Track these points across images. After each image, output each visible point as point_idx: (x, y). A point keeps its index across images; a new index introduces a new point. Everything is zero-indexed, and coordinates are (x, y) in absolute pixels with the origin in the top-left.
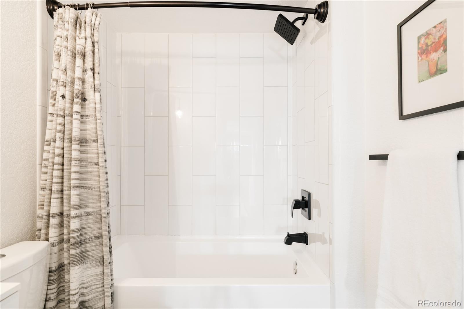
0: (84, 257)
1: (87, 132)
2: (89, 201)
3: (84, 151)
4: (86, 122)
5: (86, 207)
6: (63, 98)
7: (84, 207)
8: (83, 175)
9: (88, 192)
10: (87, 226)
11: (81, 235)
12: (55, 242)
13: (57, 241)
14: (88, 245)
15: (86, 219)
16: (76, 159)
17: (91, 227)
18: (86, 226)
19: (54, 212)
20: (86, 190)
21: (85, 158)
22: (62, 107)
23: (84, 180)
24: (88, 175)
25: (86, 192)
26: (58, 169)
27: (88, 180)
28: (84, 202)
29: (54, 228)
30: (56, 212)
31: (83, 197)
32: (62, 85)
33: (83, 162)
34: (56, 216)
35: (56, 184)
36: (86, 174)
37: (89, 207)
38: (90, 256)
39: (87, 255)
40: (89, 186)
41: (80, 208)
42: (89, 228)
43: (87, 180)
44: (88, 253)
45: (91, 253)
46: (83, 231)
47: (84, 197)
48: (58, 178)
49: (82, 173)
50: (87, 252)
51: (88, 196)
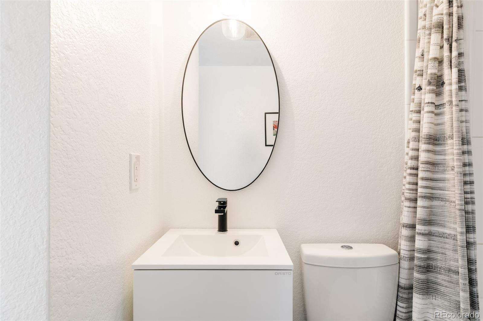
0: (434, 289)
1: (445, 126)
2: (445, 219)
3: (442, 152)
4: (444, 112)
5: (440, 225)
6: (418, 90)
7: (438, 225)
8: (437, 182)
9: (445, 206)
10: (440, 250)
11: (428, 259)
12: (405, 255)
13: (408, 256)
14: (439, 276)
15: (439, 242)
16: (424, 162)
17: (445, 254)
18: (438, 250)
19: (405, 222)
20: (442, 203)
21: (443, 161)
22: (417, 101)
23: (440, 190)
24: (446, 183)
25: (442, 206)
26: (411, 174)
27: (445, 190)
28: (439, 218)
29: (405, 240)
30: (407, 223)
31: (437, 211)
32: (418, 75)
33: (439, 166)
34: (407, 227)
35: (408, 191)
36: (443, 182)
37: (444, 227)
38: (441, 291)
39: (438, 288)
40: (446, 198)
41: (429, 224)
42: (442, 254)
43: (443, 190)
44: (439, 287)
45: (442, 289)
46: (433, 256)
47: (439, 211)
48: (410, 184)
49: (438, 180)
50: (438, 285)
51: (445, 212)
